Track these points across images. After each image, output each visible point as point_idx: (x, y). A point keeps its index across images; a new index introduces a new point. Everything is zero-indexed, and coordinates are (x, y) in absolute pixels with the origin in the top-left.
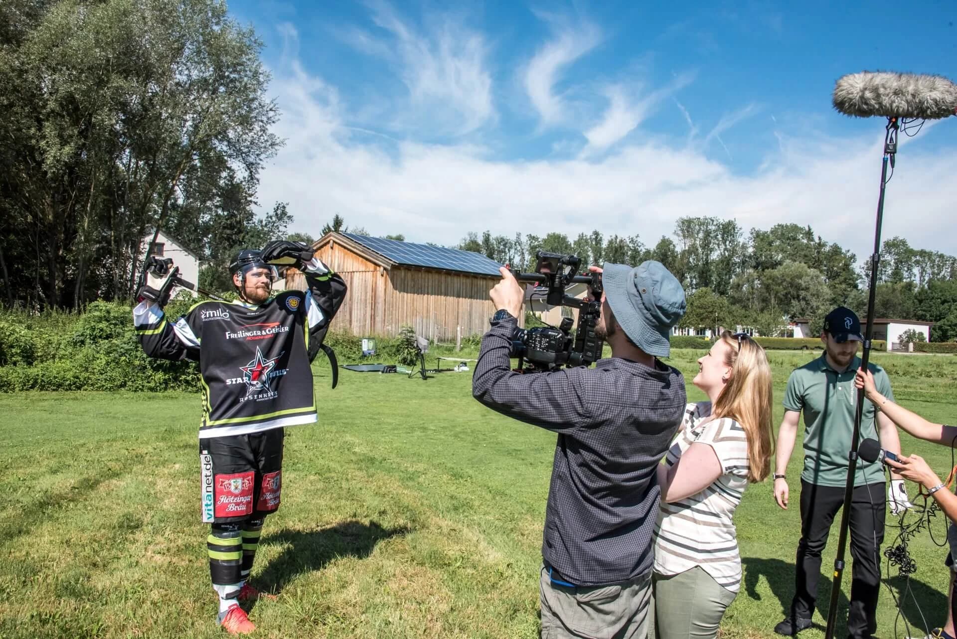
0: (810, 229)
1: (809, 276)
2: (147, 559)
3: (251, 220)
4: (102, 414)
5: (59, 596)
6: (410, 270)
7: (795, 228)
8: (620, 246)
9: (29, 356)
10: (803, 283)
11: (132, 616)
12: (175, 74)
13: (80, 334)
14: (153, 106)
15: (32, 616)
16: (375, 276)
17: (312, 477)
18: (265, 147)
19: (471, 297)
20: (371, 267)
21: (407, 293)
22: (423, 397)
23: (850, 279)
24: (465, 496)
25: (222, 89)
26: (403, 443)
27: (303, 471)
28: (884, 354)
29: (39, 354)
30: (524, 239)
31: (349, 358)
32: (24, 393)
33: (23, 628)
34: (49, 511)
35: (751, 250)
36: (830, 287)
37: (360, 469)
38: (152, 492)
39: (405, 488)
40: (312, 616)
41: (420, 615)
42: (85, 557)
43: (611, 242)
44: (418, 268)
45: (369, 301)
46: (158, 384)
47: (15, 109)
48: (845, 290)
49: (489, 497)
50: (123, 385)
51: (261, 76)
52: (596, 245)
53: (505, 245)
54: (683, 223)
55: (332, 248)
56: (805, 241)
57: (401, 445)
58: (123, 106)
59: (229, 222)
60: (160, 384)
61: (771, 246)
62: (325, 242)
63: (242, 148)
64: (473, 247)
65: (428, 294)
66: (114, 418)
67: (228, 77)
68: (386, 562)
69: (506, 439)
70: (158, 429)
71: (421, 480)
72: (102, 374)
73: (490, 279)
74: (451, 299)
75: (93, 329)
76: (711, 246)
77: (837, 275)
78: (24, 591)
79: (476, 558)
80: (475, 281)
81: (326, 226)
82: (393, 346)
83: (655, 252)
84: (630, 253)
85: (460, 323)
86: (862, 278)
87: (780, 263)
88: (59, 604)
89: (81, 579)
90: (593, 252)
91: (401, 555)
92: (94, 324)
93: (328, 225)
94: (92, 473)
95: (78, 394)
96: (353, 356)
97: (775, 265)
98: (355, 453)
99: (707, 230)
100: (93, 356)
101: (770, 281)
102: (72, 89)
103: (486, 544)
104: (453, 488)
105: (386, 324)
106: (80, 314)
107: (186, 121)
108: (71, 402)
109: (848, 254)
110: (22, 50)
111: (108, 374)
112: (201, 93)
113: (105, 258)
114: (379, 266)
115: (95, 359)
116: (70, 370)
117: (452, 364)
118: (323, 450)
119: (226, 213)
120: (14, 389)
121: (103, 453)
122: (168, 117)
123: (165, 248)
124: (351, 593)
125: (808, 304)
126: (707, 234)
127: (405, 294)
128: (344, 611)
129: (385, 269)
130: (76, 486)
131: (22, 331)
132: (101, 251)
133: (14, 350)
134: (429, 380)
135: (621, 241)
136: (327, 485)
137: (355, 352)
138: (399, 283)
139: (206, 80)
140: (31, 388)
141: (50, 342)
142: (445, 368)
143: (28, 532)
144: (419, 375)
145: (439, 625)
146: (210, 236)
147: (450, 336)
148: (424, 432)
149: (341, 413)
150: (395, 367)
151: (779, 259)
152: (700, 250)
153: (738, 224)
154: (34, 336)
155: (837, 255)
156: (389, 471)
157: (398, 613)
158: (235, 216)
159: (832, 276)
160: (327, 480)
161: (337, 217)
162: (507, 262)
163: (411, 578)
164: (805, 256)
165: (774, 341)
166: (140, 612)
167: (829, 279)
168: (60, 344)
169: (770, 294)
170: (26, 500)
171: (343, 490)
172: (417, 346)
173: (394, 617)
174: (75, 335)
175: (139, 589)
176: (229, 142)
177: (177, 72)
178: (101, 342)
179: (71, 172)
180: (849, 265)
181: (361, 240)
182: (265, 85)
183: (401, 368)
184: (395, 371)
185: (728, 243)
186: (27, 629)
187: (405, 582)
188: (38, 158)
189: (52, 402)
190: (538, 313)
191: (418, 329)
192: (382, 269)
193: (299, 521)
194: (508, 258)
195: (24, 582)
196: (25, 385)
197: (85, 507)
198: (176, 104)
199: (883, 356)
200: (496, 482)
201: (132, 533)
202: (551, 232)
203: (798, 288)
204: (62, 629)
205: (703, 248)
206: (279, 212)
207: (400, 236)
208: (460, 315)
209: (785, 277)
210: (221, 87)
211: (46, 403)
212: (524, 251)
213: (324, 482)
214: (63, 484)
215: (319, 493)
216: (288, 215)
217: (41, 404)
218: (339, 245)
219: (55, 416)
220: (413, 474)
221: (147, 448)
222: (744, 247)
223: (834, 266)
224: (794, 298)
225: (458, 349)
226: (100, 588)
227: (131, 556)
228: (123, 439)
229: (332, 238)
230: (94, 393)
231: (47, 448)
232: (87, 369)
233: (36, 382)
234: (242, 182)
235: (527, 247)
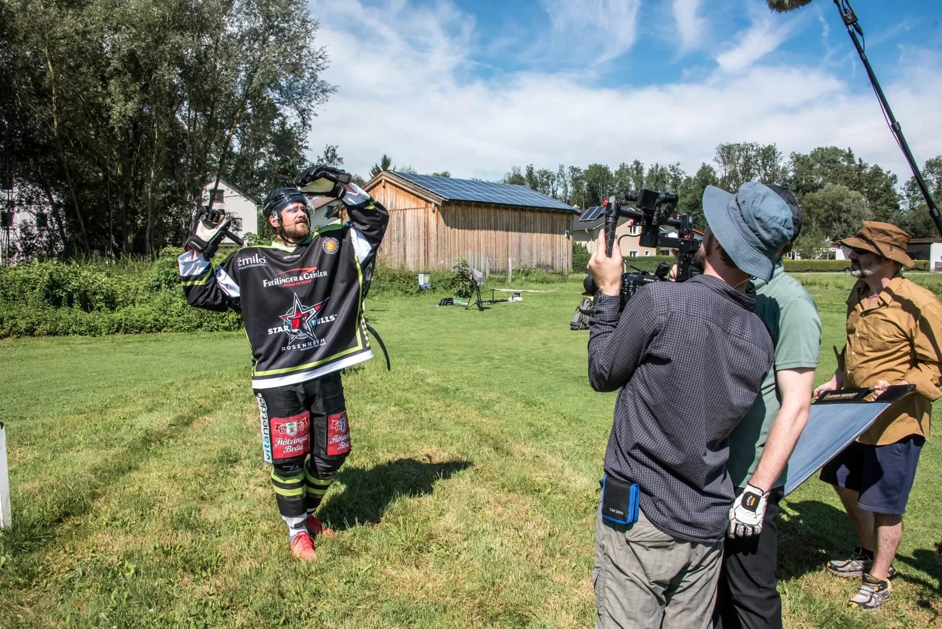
0: (850, 151)
1: (850, 198)
2: (250, 492)
3: (303, 164)
4: (183, 354)
5: (176, 529)
6: (460, 205)
7: (836, 151)
8: (661, 175)
9: (111, 302)
10: (844, 205)
11: (246, 547)
12: (226, 26)
13: (155, 279)
14: (208, 59)
15: (155, 548)
16: (426, 213)
17: (393, 409)
18: (316, 94)
19: (520, 230)
20: (423, 203)
21: (458, 229)
22: (483, 328)
23: (891, 200)
24: (542, 423)
25: (272, 38)
26: (472, 373)
27: (381, 402)
28: (928, 273)
29: (120, 300)
30: (566, 171)
31: (406, 292)
32: (110, 337)
33: (149, 559)
34: (153, 448)
35: (791, 174)
36: (871, 207)
37: (437, 400)
38: (244, 427)
39: (483, 417)
40: (416, 544)
41: (520, 541)
42: (192, 491)
43: (652, 171)
44: (468, 204)
45: (422, 237)
46: (232, 324)
47: (82, 70)
48: (886, 211)
49: (564, 423)
50: (200, 326)
51: (309, 24)
52: (637, 174)
53: (548, 178)
54: (723, 149)
55: (384, 187)
56: (845, 164)
57: (470, 375)
58: (179, 60)
59: (282, 167)
60: (234, 324)
61: (811, 169)
62: (377, 181)
63: (294, 95)
64: (517, 180)
65: (478, 229)
66: (195, 357)
67: (278, 26)
68: (478, 489)
69: (571, 366)
70: (237, 366)
71: (496, 408)
72: (179, 316)
73: (537, 211)
74: (500, 234)
75: (167, 274)
76: (752, 171)
77: (878, 196)
78: (143, 525)
79: (564, 483)
80: (523, 214)
81: (374, 166)
82: (448, 279)
83: (695, 179)
84: (670, 181)
85: (510, 255)
86: (903, 199)
87: (821, 186)
88: (177, 536)
89: (194, 512)
90: (634, 181)
91: (491, 482)
92: (168, 269)
93: (377, 166)
94: (186, 411)
95: (159, 335)
96: (410, 290)
97: (815, 188)
98: (428, 384)
99: (747, 156)
100: (171, 300)
101: (811, 205)
102: (133, 46)
103: (571, 470)
104: (529, 416)
105: (439, 258)
106: (153, 261)
107: (239, 71)
108: (153, 344)
109: (889, 175)
110: (85, 13)
111: (185, 316)
112: (252, 43)
113: (171, 207)
114: (431, 202)
115: (171, 302)
116: (150, 313)
117: (506, 295)
118: (398, 382)
119: (279, 159)
120: (101, 333)
121: (192, 390)
122: (222, 68)
123: (225, 194)
124: (449, 519)
125: (849, 226)
126: (748, 159)
127: (457, 230)
128: (446, 539)
129: (436, 205)
130: (172, 423)
131: (102, 278)
132: (167, 200)
133: (97, 297)
134: (485, 311)
135: (662, 169)
136: (408, 415)
137: (412, 287)
138: (450, 218)
139: (256, 30)
140: (116, 331)
141: (128, 289)
142: (499, 299)
143: (137, 468)
144: (476, 306)
145: (540, 551)
146: (265, 181)
147: (500, 268)
148: (490, 361)
149: (407, 346)
150: (451, 299)
151: (820, 182)
152: (740, 176)
153: (778, 149)
154: (114, 282)
155: (877, 176)
156: (465, 400)
157: (498, 539)
158: (288, 161)
159: (873, 197)
160: (407, 411)
161: (385, 157)
162: (551, 194)
163: (504, 505)
164: (846, 178)
165: (817, 264)
166: (253, 544)
167: (870, 200)
168: (138, 289)
169: (811, 217)
170: (129, 438)
171: (423, 420)
172: (473, 278)
173: (495, 544)
174: (151, 280)
175: (248, 521)
176: (281, 90)
177: (228, 24)
178: (177, 286)
179: (135, 126)
180: (890, 186)
181: (413, 179)
182: (313, 33)
183: (457, 301)
184: (452, 304)
185: (768, 167)
186: (152, 560)
187: (500, 509)
188: (105, 115)
189: (137, 344)
190: (583, 243)
191: (470, 262)
192: (433, 205)
193: (388, 451)
194: (551, 190)
195: (142, 515)
196: (110, 329)
197: (185, 443)
198: (230, 57)
199: (927, 276)
200: (568, 408)
201: (232, 466)
202: (592, 163)
203: (840, 210)
204: (184, 560)
205: (743, 173)
206: (329, 155)
207: (446, 173)
208: (510, 248)
209: (826, 200)
210: (271, 37)
211: (131, 345)
212: (567, 183)
213: (405, 413)
214: (160, 422)
215: (402, 424)
216: (338, 157)
217: (126, 346)
218: (391, 183)
219: (141, 357)
220: (488, 402)
221: (232, 385)
222: (784, 171)
223: (875, 187)
224: (835, 221)
225: (509, 281)
226: (212, 521)
227: (235, 489)
228: (208, 377)
229: (383, 177)
230: (174, 334)
231: (139, 387)
232: (165, 312)
233: (120, 326)
234: (292, 127)
235: (570, 179)
